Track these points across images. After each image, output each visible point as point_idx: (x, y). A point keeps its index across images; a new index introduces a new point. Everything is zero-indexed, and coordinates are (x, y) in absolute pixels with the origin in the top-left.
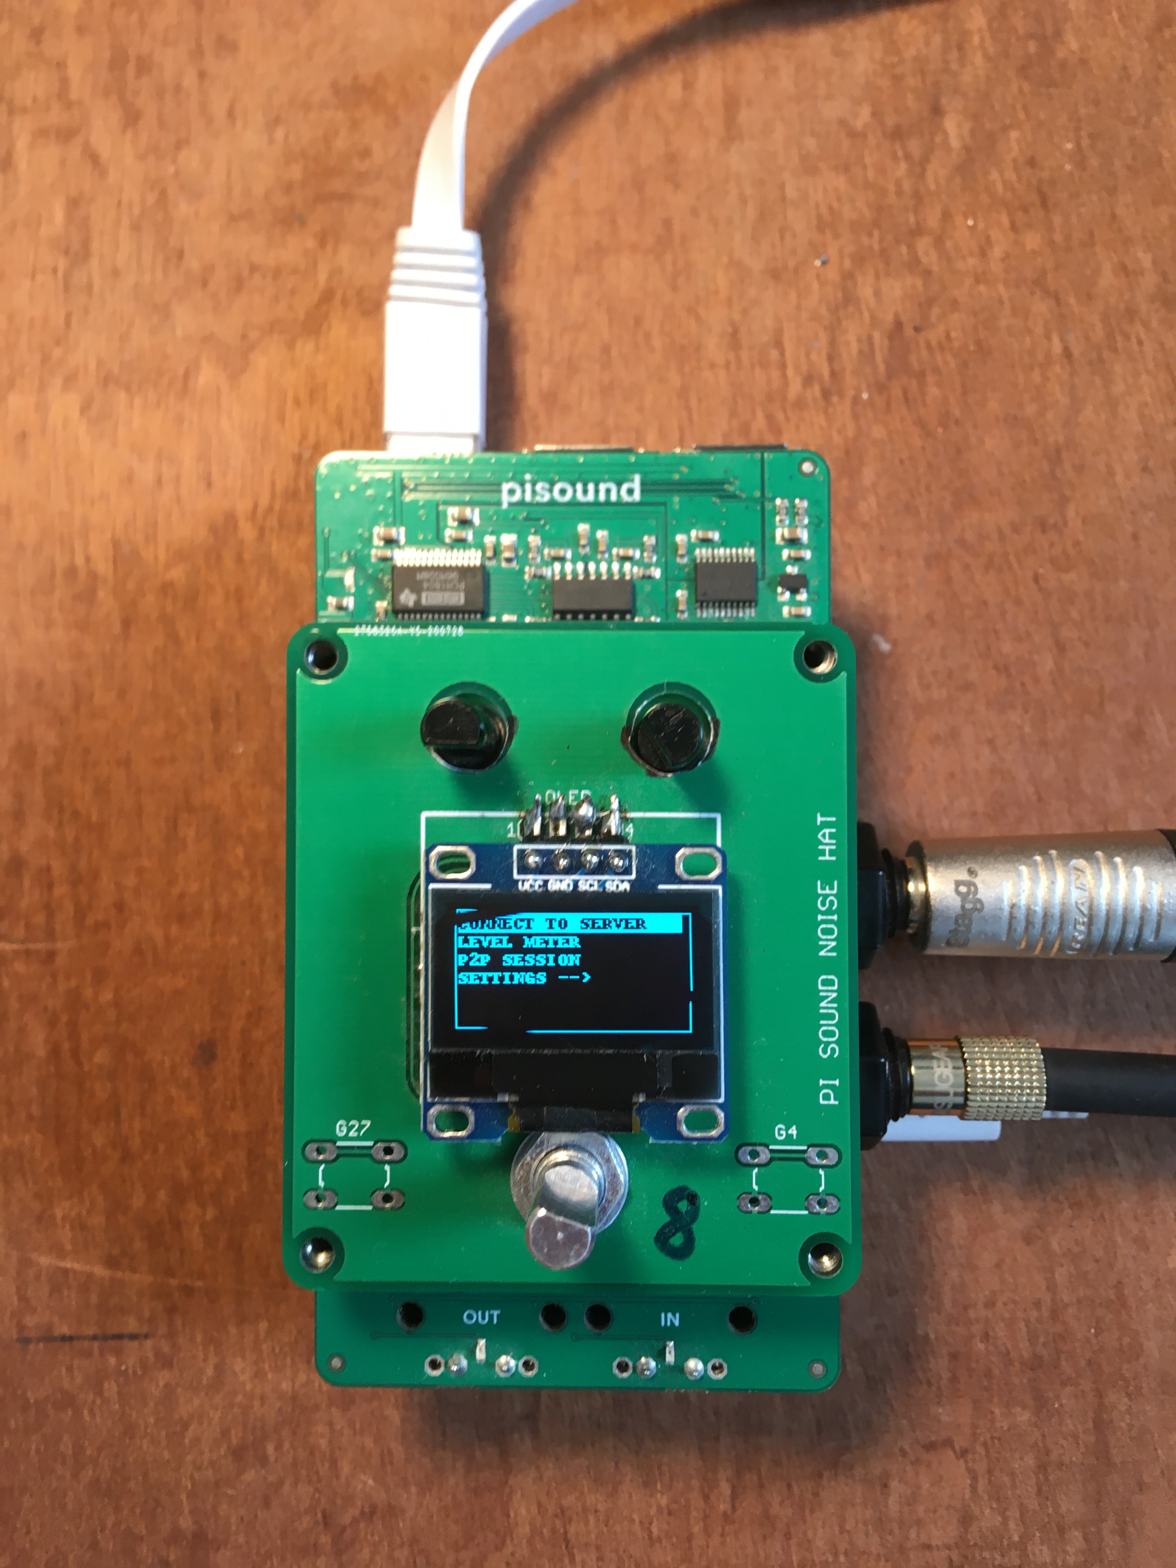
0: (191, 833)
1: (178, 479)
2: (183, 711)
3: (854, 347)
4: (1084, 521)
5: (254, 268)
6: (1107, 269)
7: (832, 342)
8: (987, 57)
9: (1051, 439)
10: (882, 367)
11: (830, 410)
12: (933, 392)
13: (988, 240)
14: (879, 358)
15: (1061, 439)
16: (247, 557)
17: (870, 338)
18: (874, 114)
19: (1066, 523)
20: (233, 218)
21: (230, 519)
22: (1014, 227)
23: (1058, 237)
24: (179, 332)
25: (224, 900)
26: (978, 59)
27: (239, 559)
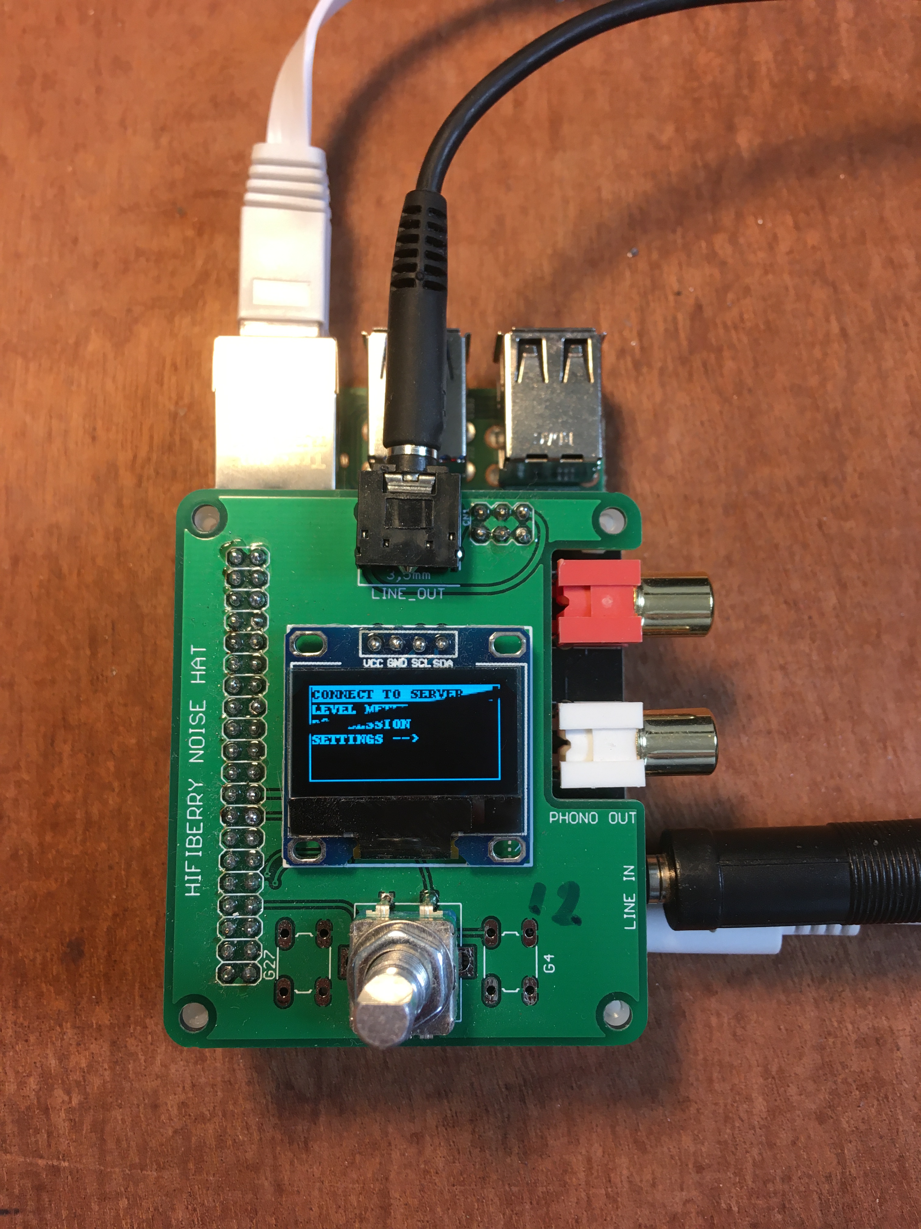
0: (67, 749)
1: (66, 432)
2: (63, 638)
3: (661, 327)
4: (861, 476)
5: (139, 253)
6: (877, 263)
7: (642, 322)
8: (773, 85)
9: (831, 406)
10: (685, 343)
11: (641, 379)
12: (729, 365)
13: (775, 237)
14: (682, 335)
15: (839, 406)
16: (126, 501)
17: (675, 319)
18: (677, 130)
19: (844, 479)
20: (123, 211)
21: (113, 468)
22: (797, 227)
23: (835, 235)
24: (72, 307)
25: (95, 811)
26: (766, 86)
27: (119, 504)
